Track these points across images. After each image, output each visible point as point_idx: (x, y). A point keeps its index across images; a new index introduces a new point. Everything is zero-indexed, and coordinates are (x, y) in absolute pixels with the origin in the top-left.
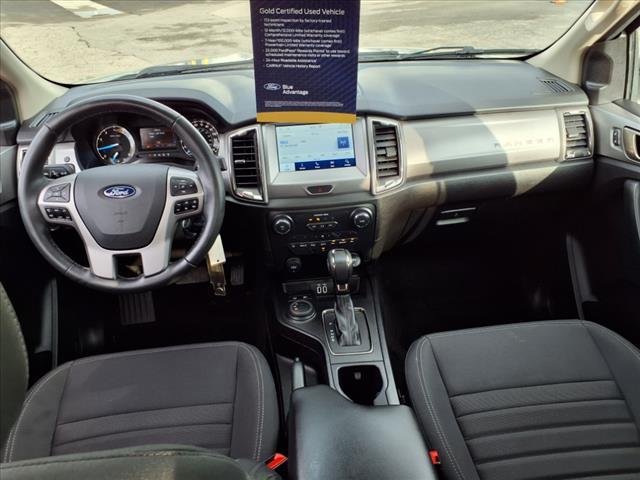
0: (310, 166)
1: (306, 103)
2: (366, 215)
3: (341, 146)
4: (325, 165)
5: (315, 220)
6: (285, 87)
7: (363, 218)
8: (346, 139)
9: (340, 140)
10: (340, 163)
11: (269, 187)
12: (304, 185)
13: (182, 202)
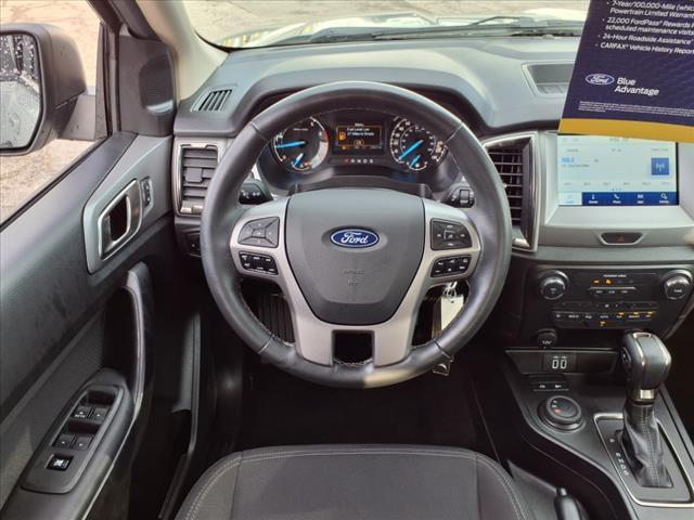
0: (605, 199)
1: (649, 109)
2: (685, 281)
3: (655, 172)
4: (629, 199)
5: (603, 283)
6: (622, 80)
7: (679, 286)
8: (666, 161)
9: (654, 161)
10: (652, 199)
11: (542, 227)
12: (598, 230)
13: (446, 260)
